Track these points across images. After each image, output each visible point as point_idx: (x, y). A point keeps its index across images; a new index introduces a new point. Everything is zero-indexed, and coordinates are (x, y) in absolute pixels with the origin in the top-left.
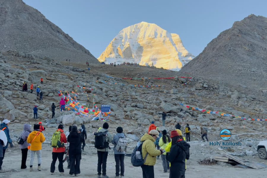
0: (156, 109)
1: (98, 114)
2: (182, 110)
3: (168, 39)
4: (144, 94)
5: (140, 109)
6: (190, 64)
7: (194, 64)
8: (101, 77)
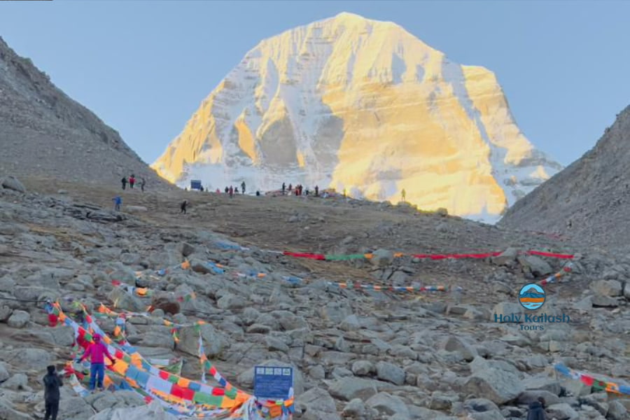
0: (457, 388)
1: (239, 406)
2: (563, 393)
3: (447, 89)
4: (386, 320)
5: (390, 384)
6: (543, 199)
7: (560, 198)
8: (197, 247)
